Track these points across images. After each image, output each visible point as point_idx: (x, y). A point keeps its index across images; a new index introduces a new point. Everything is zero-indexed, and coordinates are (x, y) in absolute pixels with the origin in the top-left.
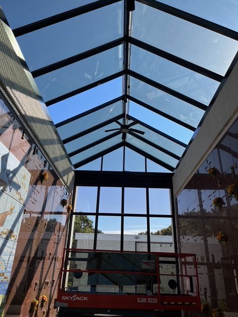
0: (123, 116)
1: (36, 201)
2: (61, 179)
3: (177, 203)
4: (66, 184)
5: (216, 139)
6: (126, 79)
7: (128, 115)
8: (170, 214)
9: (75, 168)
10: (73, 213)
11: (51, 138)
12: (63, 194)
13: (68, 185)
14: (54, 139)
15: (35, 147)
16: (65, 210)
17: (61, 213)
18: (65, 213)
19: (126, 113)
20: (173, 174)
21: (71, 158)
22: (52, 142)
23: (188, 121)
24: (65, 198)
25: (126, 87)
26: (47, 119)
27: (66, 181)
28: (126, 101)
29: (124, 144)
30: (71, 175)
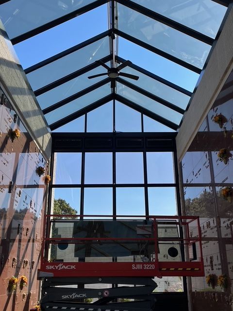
0: (110, 58)
1: (8, 162)
2: (35, 141)
3: (181, 167)
4: (41, 148)
5: (222, 80)
6: (113, 7)
7: (117, 57)
8: (173, 182)
9: (52, 130)
10: (52, 186)
11: (20, 87)
12: (38, 160)
13: (44, 149)
14: (24, 89)
15: (3, 95)
16: (41, 182)
17: (37, 186)
18: (42, 186)
19: (115, 54)
20: (177, 133)
21: (46, 116)
22: (21, 92)
23: (193, 61)
24: (41, 165)
25: (113, 18)
26: (15, 62)
27: (41, 145)
28: (114, 38)
29: (114, 97)
30: (47, 137)
